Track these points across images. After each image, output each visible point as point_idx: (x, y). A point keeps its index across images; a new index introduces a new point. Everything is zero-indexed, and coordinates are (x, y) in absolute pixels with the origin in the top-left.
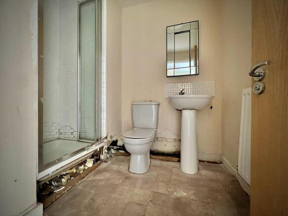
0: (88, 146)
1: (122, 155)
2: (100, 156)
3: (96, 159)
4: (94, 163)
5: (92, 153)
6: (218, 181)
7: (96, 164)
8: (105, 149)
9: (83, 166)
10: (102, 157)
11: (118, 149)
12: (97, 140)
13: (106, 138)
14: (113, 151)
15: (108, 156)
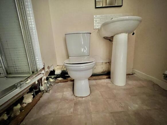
0: (22, 81)
1: (61, 82)
2: (39, 88)
3: (36, 92)
4: (33, 97)
5: (30, 87)
6: (143, 87)
7: (37, 97)
8: (44, 80)
9: (19, 104)
10: (42, 88)
11: (56, 78)
12: (33, 72)
13: (44, 68)
14: (51, 80)
15: (48, 85)
